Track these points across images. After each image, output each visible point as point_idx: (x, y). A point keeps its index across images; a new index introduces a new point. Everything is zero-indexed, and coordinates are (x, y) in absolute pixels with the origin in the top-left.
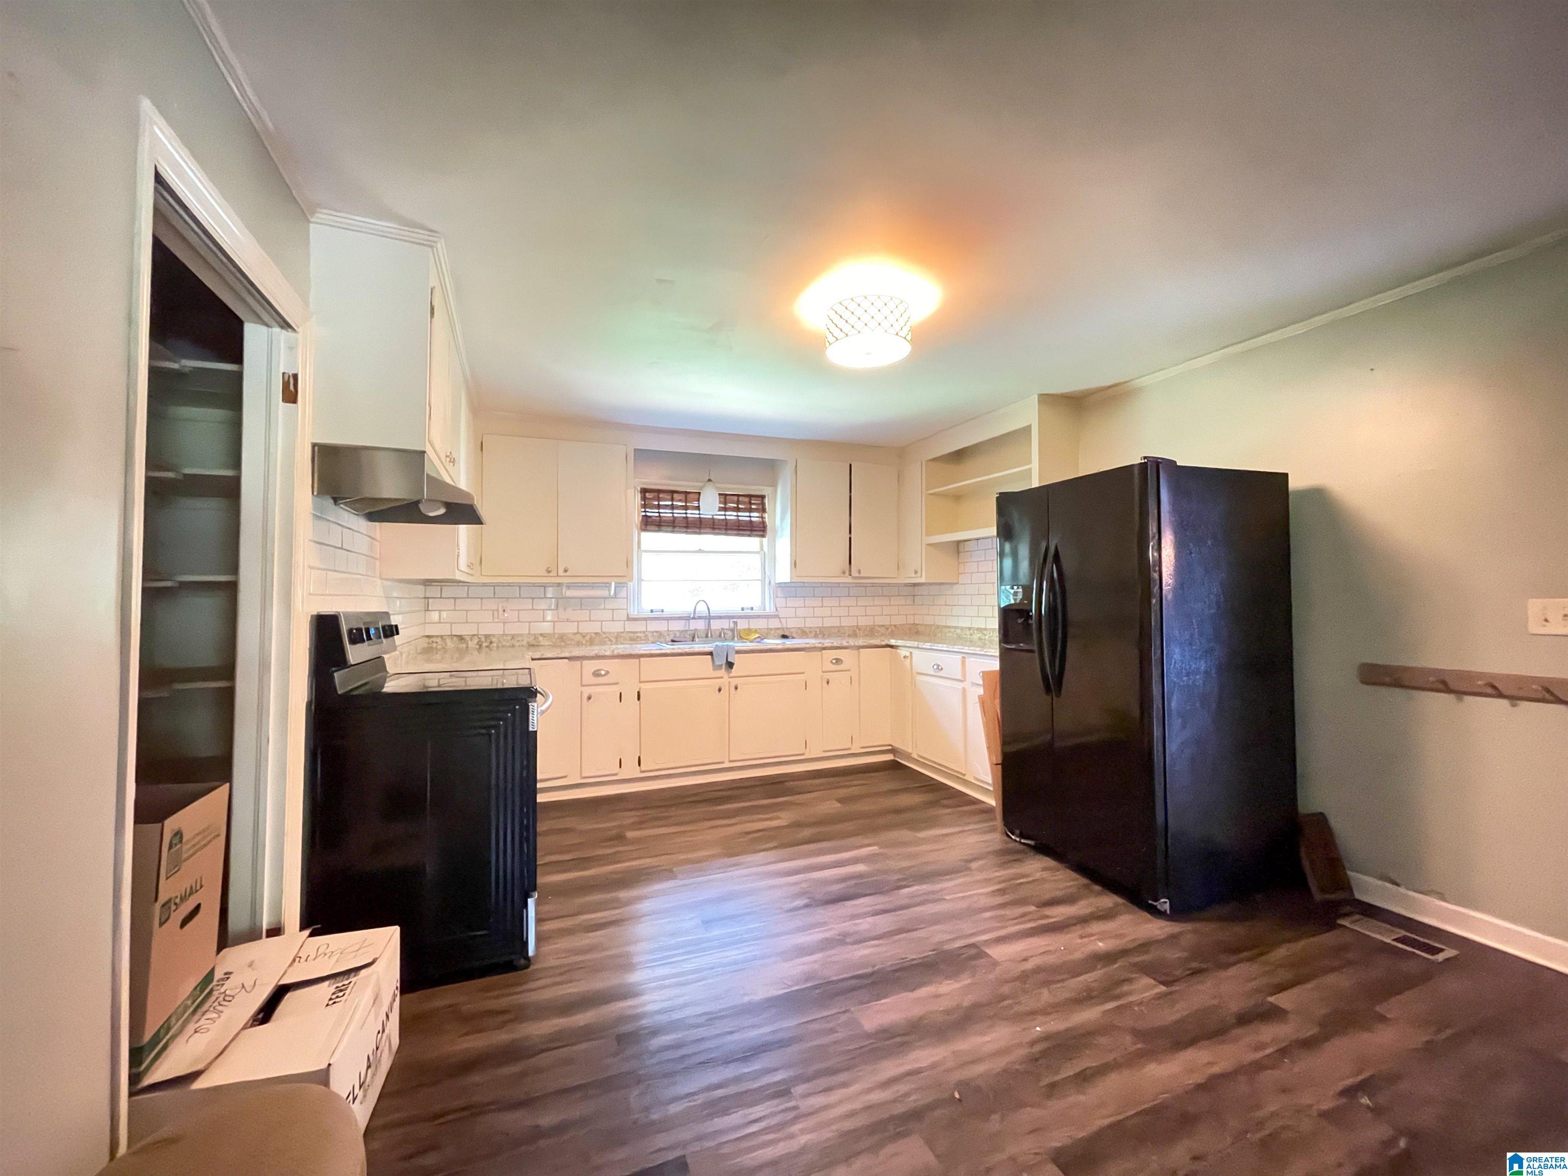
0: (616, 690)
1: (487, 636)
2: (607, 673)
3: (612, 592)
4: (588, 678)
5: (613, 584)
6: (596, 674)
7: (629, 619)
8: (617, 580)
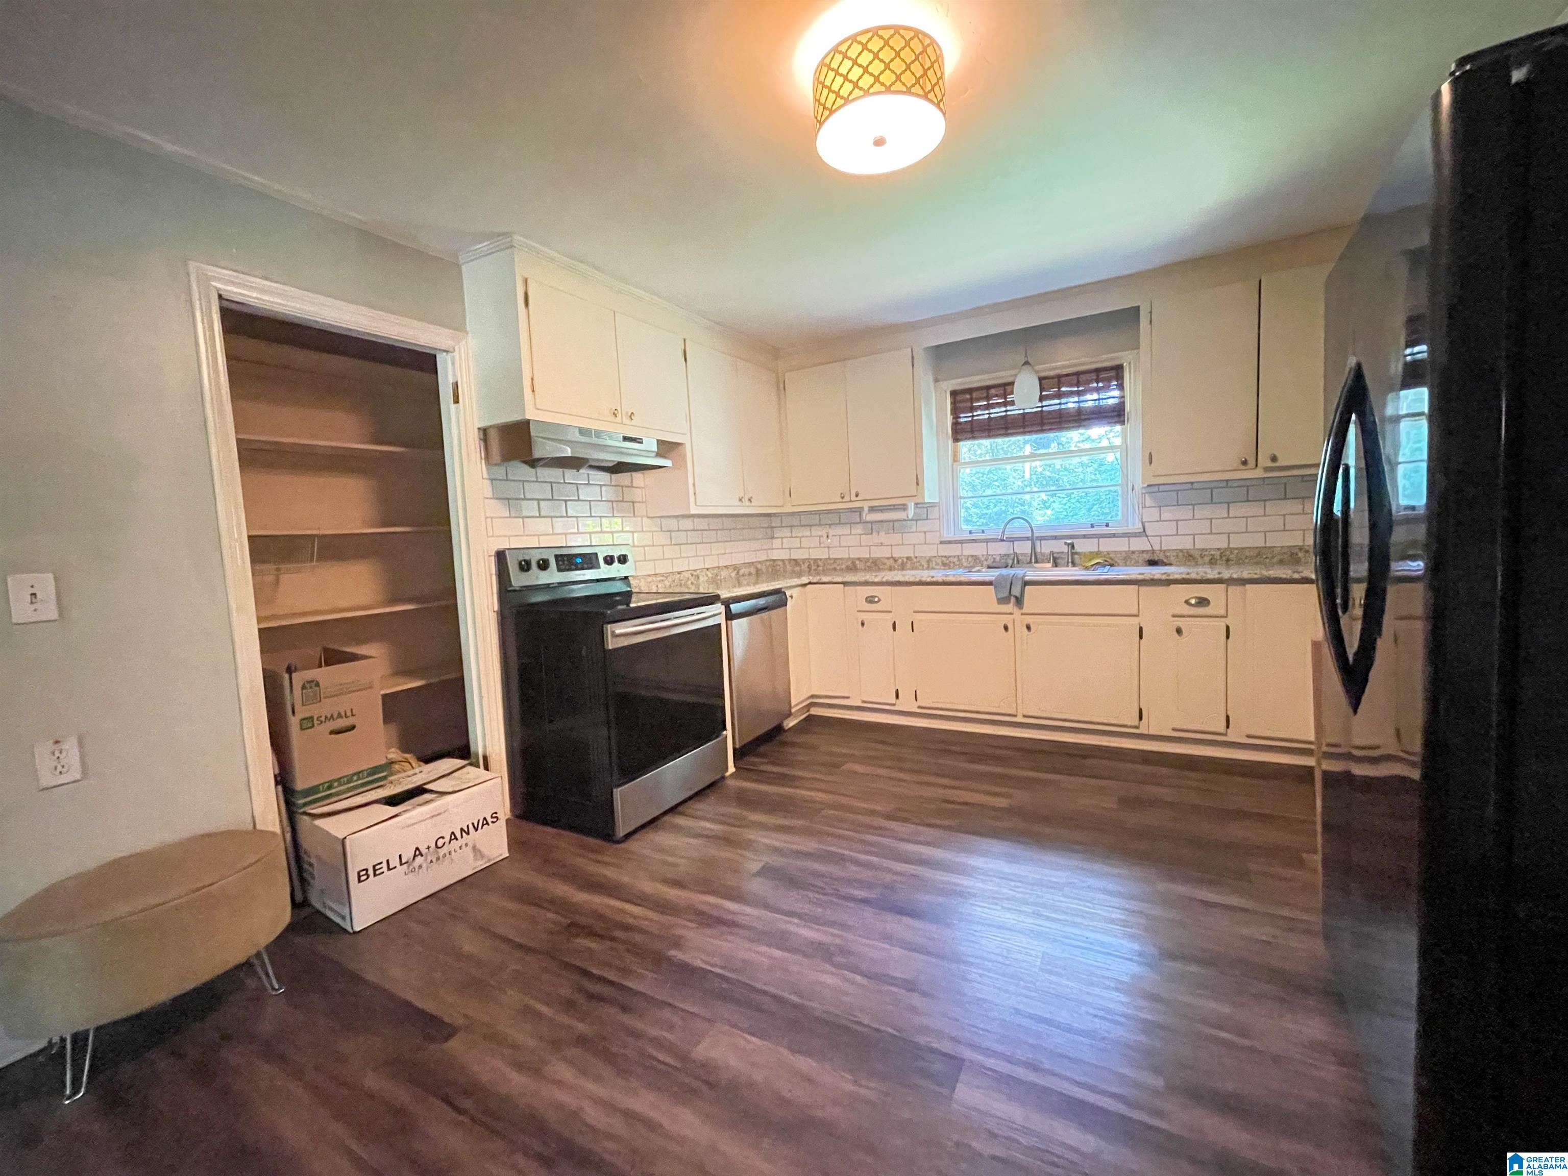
0: (889, 619)
1: (816, 560)
2: (880, 600)
4: (857, 605)
5: (911, 505)
6: (870, 600)
7: (943, 542)
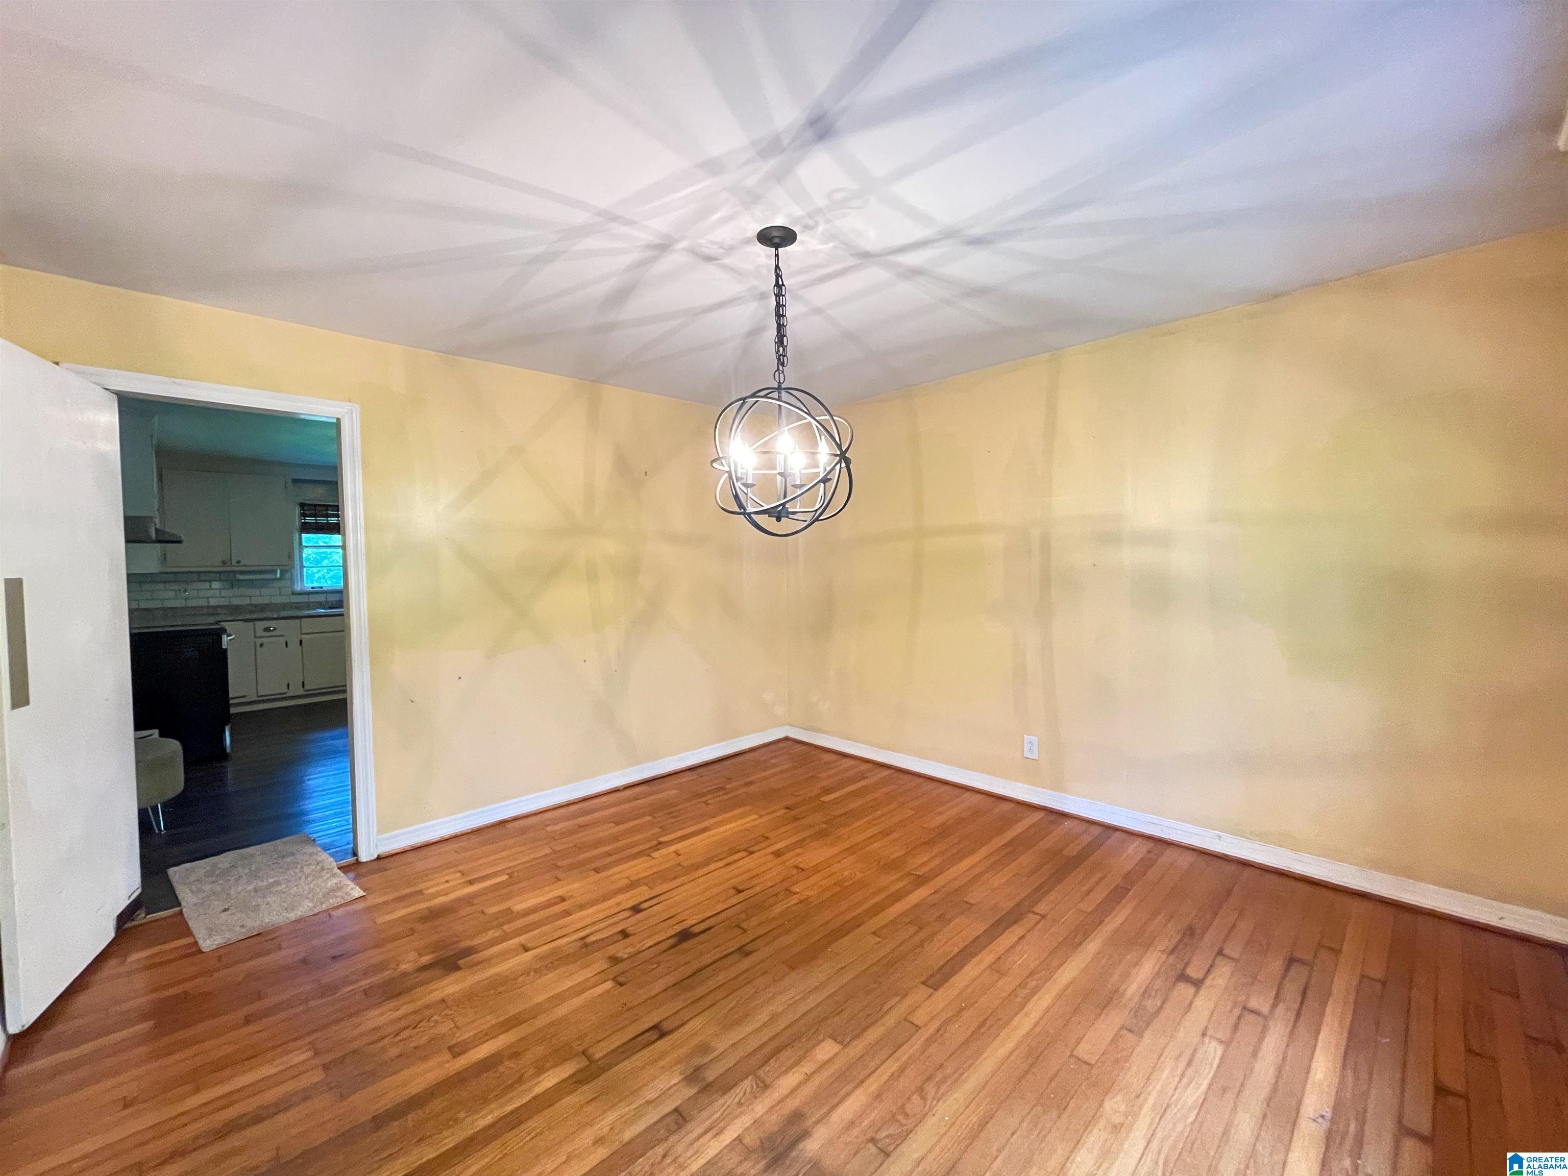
0: (282, 640)
2: (275, 629)
3: (278, 575)
4: (260, 632)
5: (279, 571)
6: (267, 629)
7: (293, 593)
8: (281, 567)
